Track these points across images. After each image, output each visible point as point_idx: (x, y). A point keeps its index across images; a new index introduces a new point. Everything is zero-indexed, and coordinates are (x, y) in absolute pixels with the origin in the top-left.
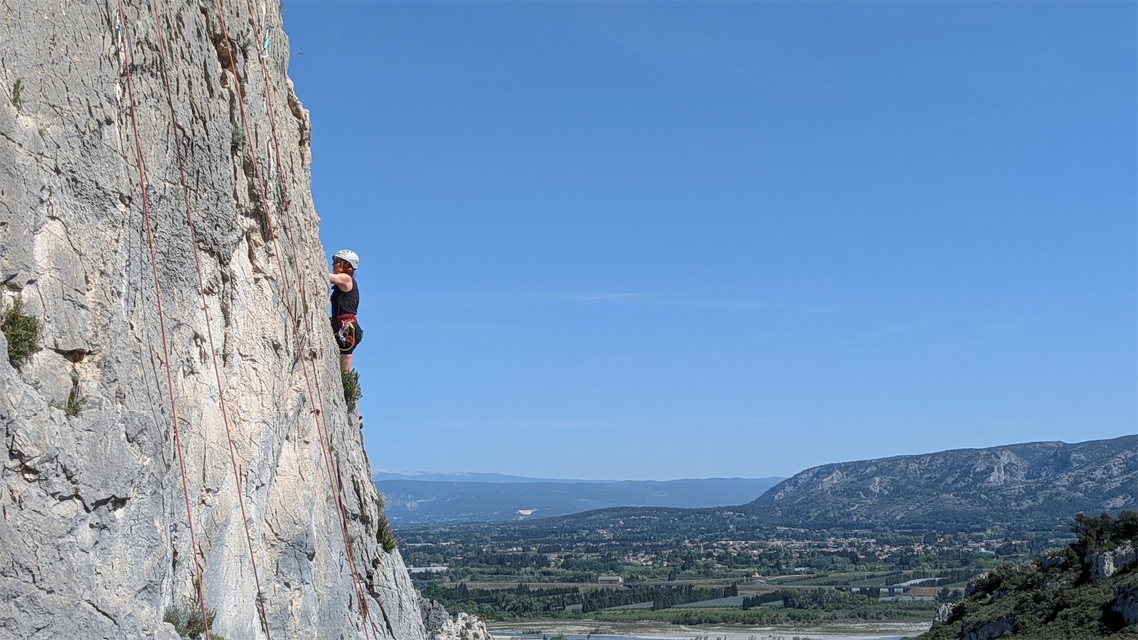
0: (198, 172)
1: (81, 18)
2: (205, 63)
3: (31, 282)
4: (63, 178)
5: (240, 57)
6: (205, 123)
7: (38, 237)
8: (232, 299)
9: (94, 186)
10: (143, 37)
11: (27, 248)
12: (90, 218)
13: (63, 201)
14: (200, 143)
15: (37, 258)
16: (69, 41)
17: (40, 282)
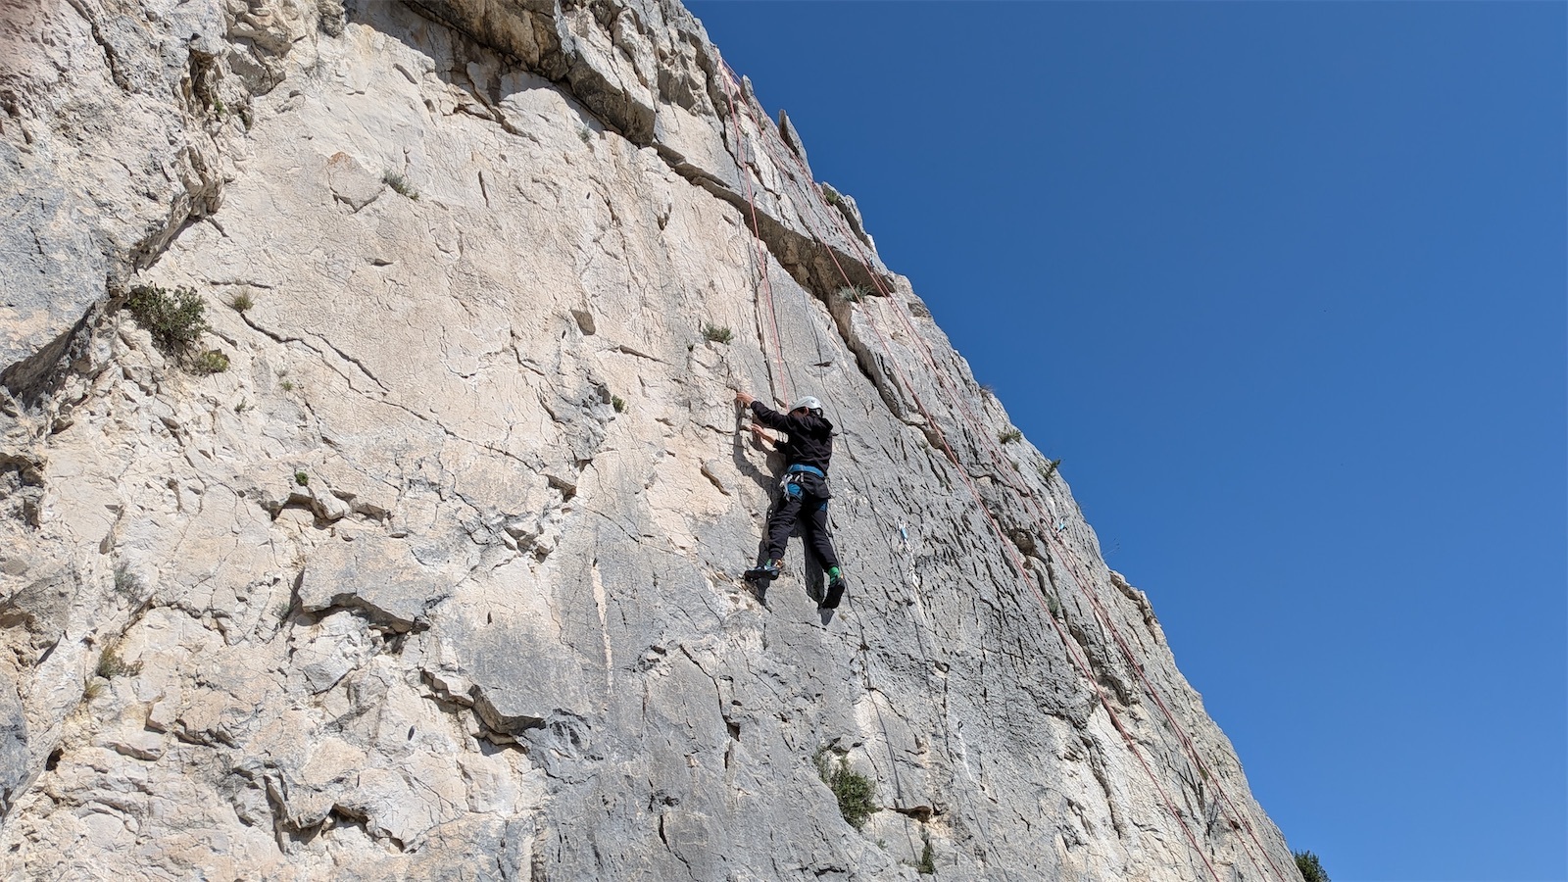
0: (1019, 641)
1: (866, 529)
2: (1001, 550)
3: (856, 745)
4: (874, 654)
5: (1038, 542)
6: (1013, 596)
7: (858, 706)
8: (1104, 765)
9: (907, 657)
10: (929, 535)
11: (846, 714)
12: (910, 687)
13: (879, 673)
14: (1013, 614)
15: (859, 724)
16: (859, 547)
17: (867, 745)
